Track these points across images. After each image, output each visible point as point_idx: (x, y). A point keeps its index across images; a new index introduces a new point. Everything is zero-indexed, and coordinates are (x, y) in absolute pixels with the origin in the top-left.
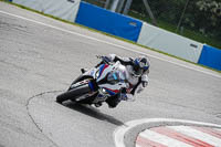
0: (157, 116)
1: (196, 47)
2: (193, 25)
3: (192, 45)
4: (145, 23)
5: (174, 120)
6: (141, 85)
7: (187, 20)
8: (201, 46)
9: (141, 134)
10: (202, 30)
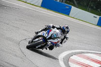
0: (78, 49)
1: (96, 17)
2: (95, 7)
3: (94, 17)
4: (73, 7)
5: (86, 51)
6: (65, 39)
7: (92, 5)
8: (98, 17)
9: (71, 57)
10: (99, 10)
